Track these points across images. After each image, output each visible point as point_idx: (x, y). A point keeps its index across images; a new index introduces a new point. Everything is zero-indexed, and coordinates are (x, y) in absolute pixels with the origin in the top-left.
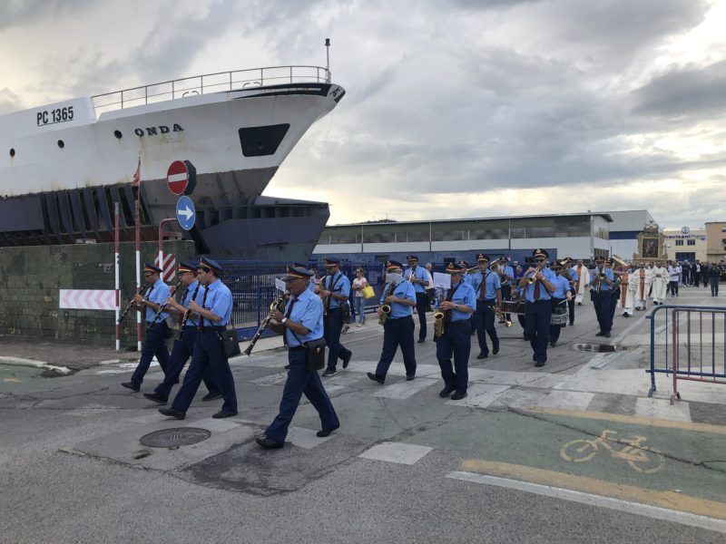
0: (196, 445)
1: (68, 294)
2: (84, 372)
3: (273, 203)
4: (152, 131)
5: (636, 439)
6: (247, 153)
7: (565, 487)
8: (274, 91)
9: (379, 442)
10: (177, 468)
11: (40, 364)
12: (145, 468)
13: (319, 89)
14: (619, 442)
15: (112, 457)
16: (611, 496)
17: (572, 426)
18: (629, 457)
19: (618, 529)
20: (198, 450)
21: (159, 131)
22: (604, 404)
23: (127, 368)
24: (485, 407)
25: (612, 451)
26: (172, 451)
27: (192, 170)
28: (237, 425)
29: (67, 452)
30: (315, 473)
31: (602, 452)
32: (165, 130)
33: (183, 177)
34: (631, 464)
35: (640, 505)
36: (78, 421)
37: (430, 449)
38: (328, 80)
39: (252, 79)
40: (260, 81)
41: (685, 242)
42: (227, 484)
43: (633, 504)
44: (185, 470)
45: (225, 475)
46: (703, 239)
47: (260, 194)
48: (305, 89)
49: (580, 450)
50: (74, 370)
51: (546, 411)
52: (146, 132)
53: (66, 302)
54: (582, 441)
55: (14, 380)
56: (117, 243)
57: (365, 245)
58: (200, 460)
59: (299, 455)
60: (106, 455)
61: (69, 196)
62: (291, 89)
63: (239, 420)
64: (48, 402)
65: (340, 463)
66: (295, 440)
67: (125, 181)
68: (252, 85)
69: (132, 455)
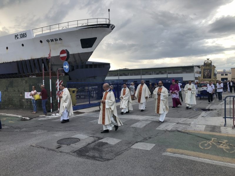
0: (76, 144)
1: (28, 94)
2: (34, 119)
3: (92, 64)
4: (52, 40)
5: (224, 141)
6: (83, 47)
7: (204, 158)
8: (92, 26)
9: (137, 142)
10: (71, 152)
11: (20, 116)
12: (60, 152)
13: (107, 26)
14: (218, 142)
15: (49, 148)
16: (220, 161)
18: (223, 147)
19: (226, 173)
20: (77, 145)
21: (54, 40)
22: (210, 129)
23: (48, 118)
24: (169, 130)
25: (217, 145)
26: (68, 146)
27: (68, 53)
28: (89, 137)
29: (34, 146)
30: (117, 153)
31: (213, 146)
32: (56, 40)
33: (65, 55)
34: (225, 150)
35: (231, 164)
36: (35, 136)
37: (154, 145)
38: (109, 23)
39: (85, 23)
40: (87, 23)
41: (224, 74)
42: (89, 157)
43: (228, 164)
44: (74, 152)
45: (87, 154)
46: (230, 73)
47: (87, 61)
48: (102, 26)
49: (206, 145)
50: (31, 119)
51: (190, 131)
52: (50, 41)
53: (27, 96)
54: (205, 142)
55: (12, 122)
56: (43, 77)
57: (120, 77)
58: (78, 149)
59: (111, 147)
60: (47, 147)
61: (26, 62)
62: (97, 26)
63: (88, 135)
64: (24, 129)
65: (125, 150)
66: (108, 142)
67: (44, 57)
68: (85, 25)
69: (55, 147)
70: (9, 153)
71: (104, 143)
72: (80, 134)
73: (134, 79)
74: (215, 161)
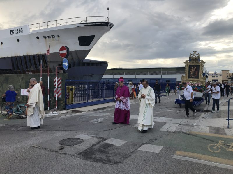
0: (80, 145)
1: (24, 91)
3: (89, 62)
4: (49, 37)
5: (232, 144)
6: (81, 45)
7: (217, 162)
8: (90, 24)
9: (143, 144)
10: (76, 153)
12: (64, 153)
13: (105, 24)
14: (226, 145)
15: (51, 149)
17: (207, 139)
20: (81, 147)
21: (51, 37)
22: (214, 131)
24: (174, 131)
25: (226, 148)
26: (72, 147)
27: (68, 49)
28: (92, 137)
29: (34, 147)
30: (125, 156)
32: (53, 37)
33: (65, 52)
36: (34, 135)
37: (162, 147)
38: (108, 21)
39: (83, 20)
40: (86, 21)
41: (215, 76)
42: (95, 160)
44: (79, 154)
45: (94, 156)
46: (221, 76)
47: (84, 58)
48: (101, 24)
49: (215, 148)
51: (195, 133)
52: (47, 37)
53: (23, 93)
54: (213, 144)
55: (7, 120)
56: (41, 74)
57: (114, 76)
59: (117, 149)
60: (49, 148)
61: (21, 58)
62: (96, 24)
63: (91, 135)
64: (21, 128)
65: (132, 152)
66: (114, 143)
67: (40, 53)
68: (83, 22)
69: (58, 148)
70: (8, 155)
71: (109, 144)
72: (82, 134)
73: (129, 79)
74: (228, 165)
